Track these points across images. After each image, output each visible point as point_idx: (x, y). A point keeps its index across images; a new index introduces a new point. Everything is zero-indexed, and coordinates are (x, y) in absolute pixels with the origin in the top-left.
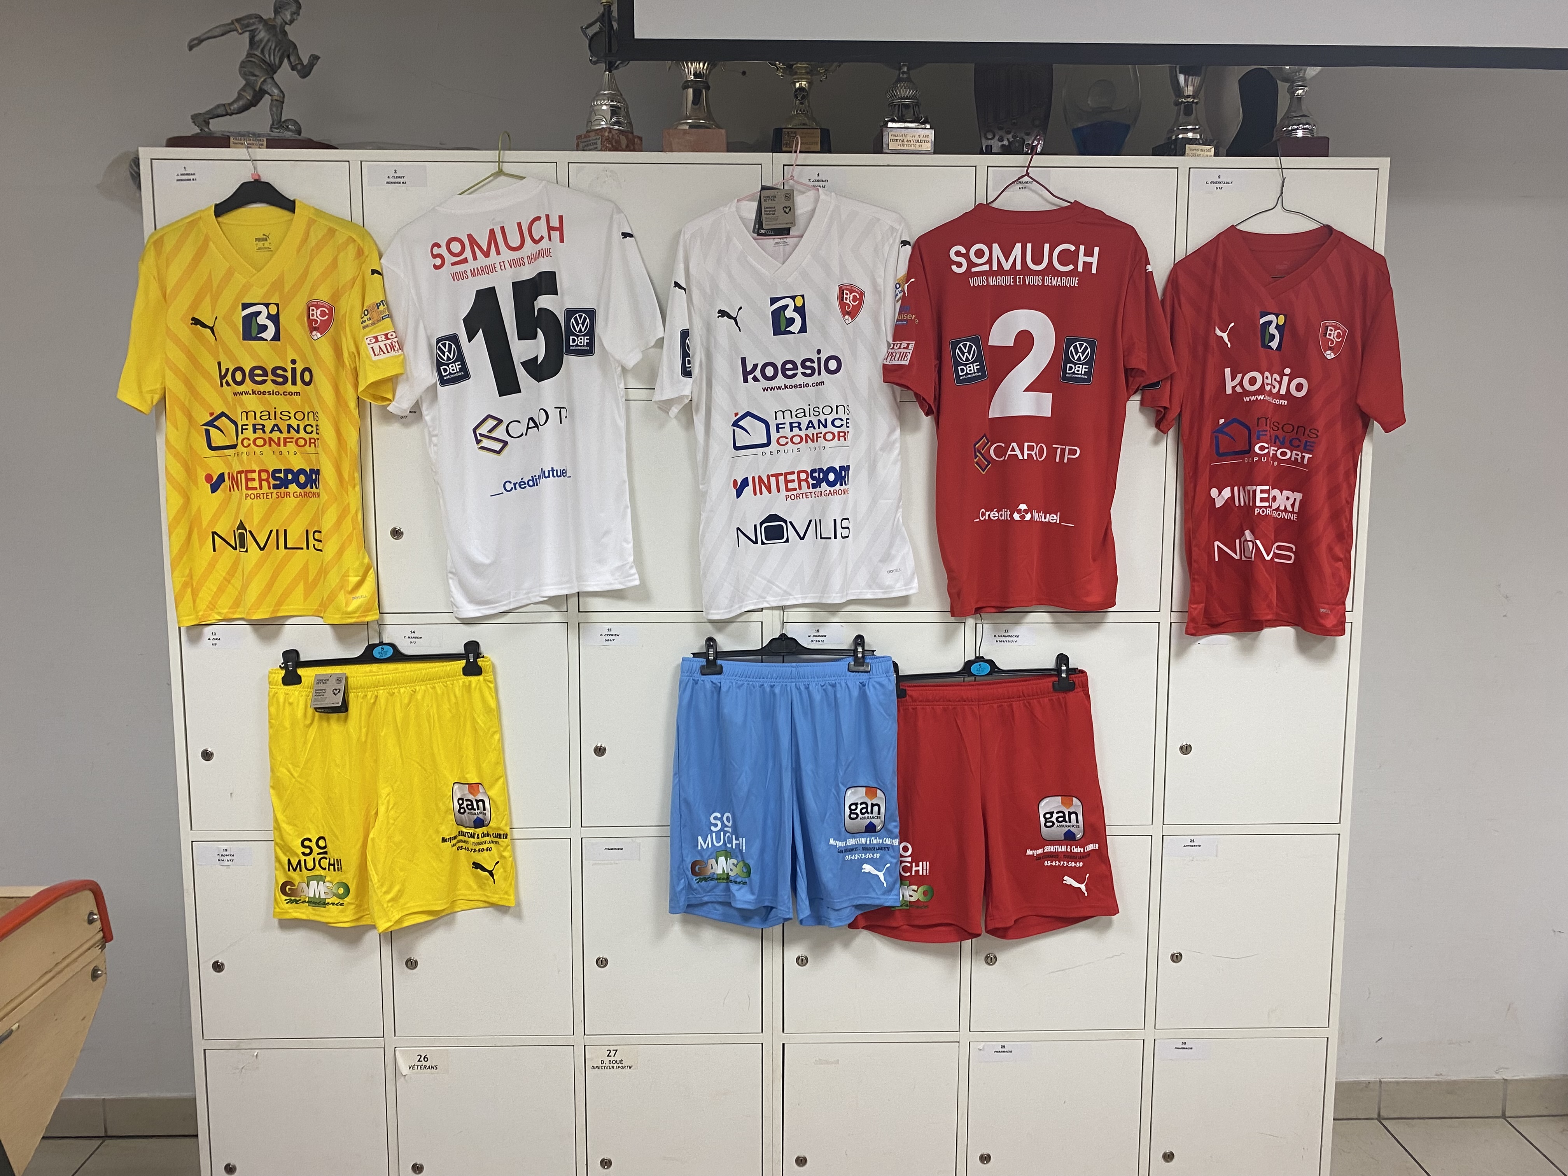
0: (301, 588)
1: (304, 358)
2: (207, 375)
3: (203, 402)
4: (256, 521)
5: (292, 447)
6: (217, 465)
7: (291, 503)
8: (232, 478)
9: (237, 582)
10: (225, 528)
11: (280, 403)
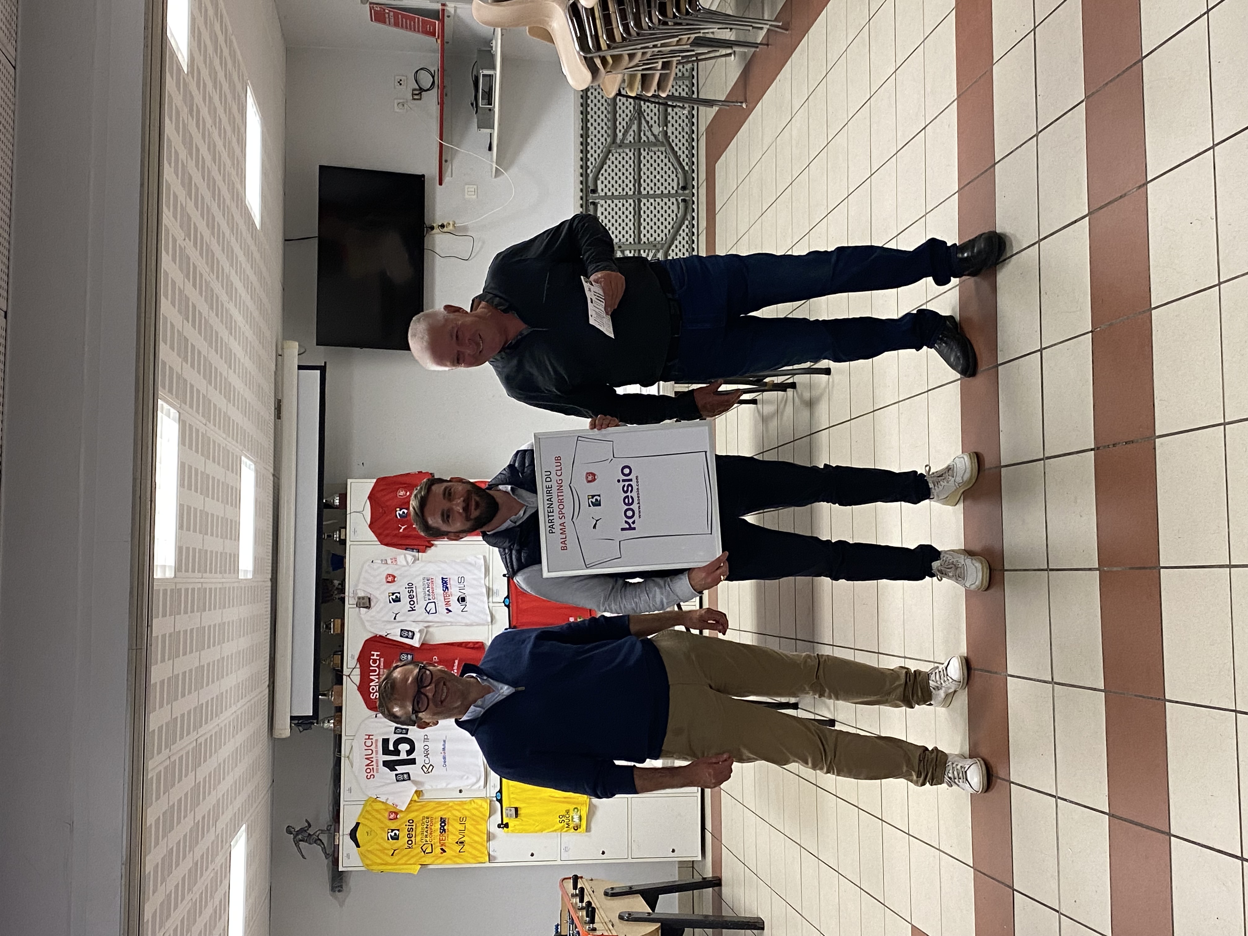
0: (478, 826)
1: (405, 822)
2: (409, 853)
3: (418, 853)
4: (455, 837)
5: (433, 827)
6: (438, 850)
7: (450, 828)
8: (442, 845)
9: (475, 845)
10: (458, 848)
11: (419, 830)
